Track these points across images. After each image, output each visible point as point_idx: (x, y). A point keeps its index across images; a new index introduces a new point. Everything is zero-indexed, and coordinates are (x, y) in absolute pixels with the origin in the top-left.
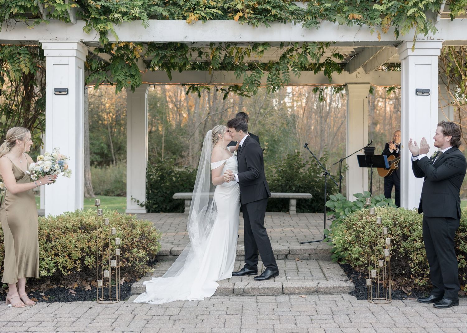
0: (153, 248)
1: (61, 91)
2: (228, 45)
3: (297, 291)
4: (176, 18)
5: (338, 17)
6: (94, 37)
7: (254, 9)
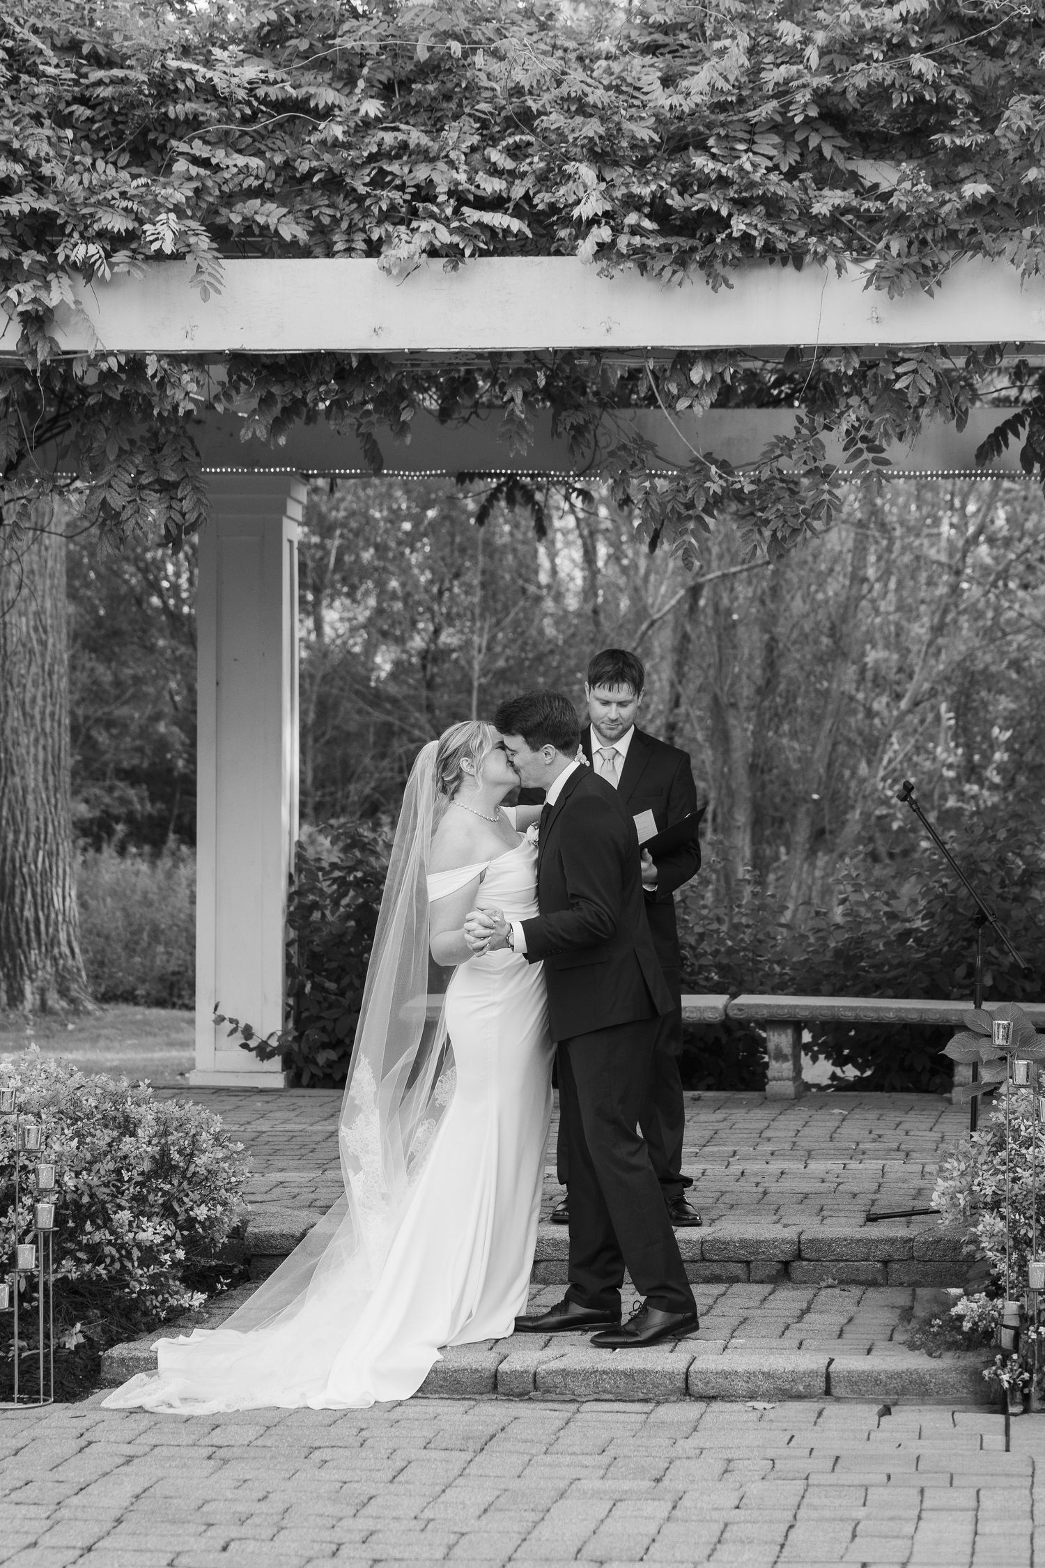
0: (201, 1212)
3: (741, 1386)
4: (339, 246)
7: (658, 210)
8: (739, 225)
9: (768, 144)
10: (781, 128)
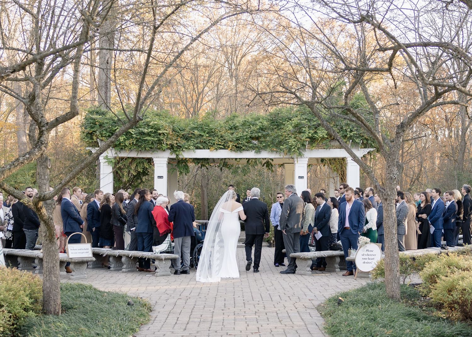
1: (160, 177)
2: (225, 159)
4: (205, 148)
5: (268, 149)
6: (174, 156)
7: (236, 146)
8: (243, 148)
9: (245, 140)
10: (246, 139)
